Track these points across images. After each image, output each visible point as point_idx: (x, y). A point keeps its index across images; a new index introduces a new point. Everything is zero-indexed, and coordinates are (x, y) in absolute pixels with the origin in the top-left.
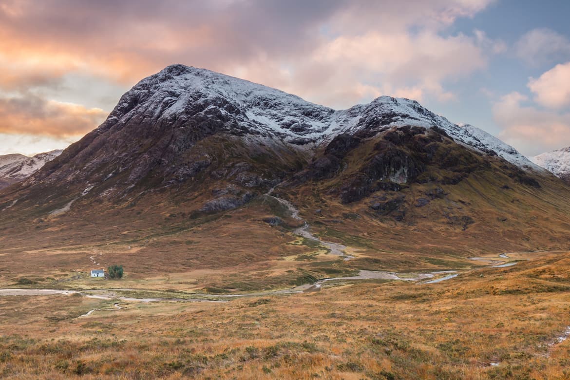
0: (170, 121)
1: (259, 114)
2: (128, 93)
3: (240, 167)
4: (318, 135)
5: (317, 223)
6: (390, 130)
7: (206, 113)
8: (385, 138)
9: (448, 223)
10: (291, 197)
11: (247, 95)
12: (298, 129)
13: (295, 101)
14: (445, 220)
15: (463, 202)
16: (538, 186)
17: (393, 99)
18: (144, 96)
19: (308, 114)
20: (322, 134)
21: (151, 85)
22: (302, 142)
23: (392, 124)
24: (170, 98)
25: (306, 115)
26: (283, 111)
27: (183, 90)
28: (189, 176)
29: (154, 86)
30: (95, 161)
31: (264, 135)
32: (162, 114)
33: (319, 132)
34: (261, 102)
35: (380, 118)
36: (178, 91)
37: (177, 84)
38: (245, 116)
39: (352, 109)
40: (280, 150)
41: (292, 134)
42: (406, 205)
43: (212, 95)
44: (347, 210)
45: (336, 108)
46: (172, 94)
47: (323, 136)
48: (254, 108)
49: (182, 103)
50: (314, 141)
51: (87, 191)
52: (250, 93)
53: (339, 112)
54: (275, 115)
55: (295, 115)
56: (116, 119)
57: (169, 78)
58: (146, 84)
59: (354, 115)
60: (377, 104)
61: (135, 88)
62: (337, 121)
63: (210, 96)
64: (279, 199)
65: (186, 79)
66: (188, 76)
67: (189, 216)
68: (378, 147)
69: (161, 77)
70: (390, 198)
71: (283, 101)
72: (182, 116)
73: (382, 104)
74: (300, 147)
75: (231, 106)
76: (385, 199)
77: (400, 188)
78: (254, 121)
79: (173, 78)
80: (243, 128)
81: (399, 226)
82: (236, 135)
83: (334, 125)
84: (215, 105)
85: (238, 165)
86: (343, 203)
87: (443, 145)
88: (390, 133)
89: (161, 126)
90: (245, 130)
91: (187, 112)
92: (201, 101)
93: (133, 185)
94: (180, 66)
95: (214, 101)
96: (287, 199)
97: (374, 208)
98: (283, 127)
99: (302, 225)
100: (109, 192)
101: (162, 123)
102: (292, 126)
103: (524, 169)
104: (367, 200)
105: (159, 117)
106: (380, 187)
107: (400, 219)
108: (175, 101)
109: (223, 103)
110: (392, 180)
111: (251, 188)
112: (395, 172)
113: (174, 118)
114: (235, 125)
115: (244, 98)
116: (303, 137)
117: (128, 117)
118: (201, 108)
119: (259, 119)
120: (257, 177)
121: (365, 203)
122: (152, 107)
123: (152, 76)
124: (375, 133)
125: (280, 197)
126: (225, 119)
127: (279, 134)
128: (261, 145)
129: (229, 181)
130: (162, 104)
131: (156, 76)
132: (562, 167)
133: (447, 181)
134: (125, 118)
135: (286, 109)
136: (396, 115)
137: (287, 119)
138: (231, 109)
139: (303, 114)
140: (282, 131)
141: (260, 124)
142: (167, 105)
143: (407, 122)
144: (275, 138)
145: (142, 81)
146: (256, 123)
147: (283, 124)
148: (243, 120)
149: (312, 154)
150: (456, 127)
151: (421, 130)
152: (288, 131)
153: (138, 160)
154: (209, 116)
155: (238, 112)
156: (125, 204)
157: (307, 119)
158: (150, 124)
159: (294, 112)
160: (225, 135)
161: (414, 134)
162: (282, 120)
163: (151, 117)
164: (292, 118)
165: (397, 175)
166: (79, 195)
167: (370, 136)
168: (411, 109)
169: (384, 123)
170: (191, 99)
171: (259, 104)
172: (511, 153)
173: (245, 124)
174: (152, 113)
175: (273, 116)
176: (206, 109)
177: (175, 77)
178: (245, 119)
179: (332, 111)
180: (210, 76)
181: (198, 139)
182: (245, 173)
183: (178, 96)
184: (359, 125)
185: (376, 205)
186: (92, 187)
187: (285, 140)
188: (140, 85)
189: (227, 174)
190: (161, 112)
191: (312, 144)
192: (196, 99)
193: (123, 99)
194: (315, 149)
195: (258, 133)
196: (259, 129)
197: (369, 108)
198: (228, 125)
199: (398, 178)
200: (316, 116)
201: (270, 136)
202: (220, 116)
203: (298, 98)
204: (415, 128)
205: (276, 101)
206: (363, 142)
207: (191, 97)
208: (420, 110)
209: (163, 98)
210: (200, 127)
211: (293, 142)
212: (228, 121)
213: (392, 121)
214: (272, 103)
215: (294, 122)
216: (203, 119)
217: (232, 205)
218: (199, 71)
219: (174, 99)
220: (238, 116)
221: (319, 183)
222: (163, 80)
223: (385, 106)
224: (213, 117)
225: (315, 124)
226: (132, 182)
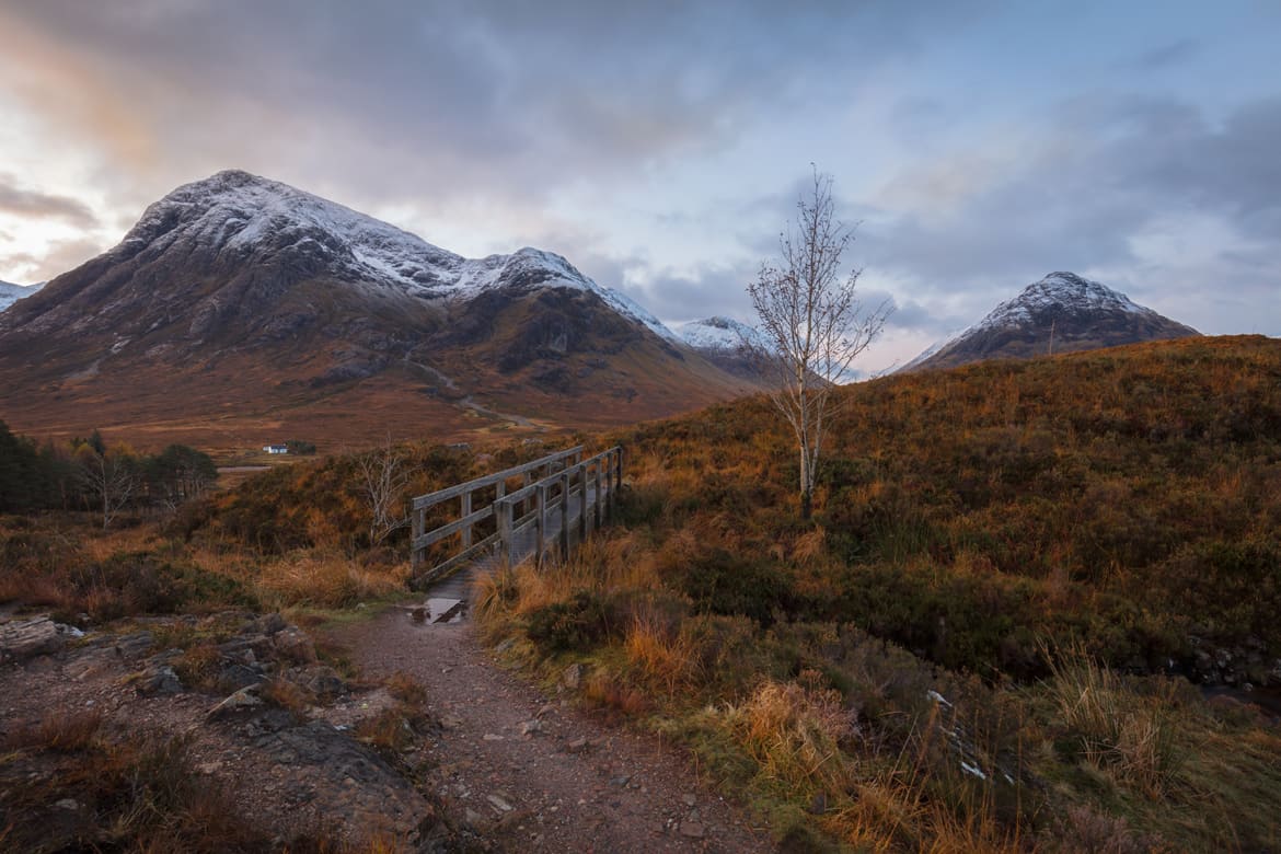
0: (242, 253)
1: (369, 255)
2: (159, 204)
3: (362, 323)
4: (448, 288)
5: (480, 394)
6: (544, 289)
7: (300, 247)
8: (539, 298)
9: (612, 395)
10: (438, 363)
11: (350, 227)
12: (422, 279)
13: (415, 242)
14: (609, 392)
15: (623, 374)
16: (683, 360)
17: (541, 253)
18: (188, 212)
19: (433, 261)
20: (453, 287)
21: (199, 197)
22: (429, 296)
23: (545, 282)
24: (236, 220)
25: (430, 262)
26: (401, 254)
27: (255, 210)
28: (290, 332)
29: (204, 198)
30: (119, 302)
31: (382, 284)
32: (226, 242)
33: (448, 284)
34: (370, 239)
35: (530, 274)
36: (248, 211)
37: (241, 199)
38: (351, 254)
39: (488, 259)
40: (406, 305)
41: (417, 285)
42: (569, 376)
43: (304, 224)
44: (507, 380)
45: (467, 256)
46: (239, 214)
47: (454, 290)
48: (361, 246)
49: (257, 230)
50: (445, 296)
51: (118, 347)
52: (355, 224)
53: (472, 261)
54: (391, 258)
55: (417, 261)
56: (141, 242)
57: (227, 189)
58: (190, 195)
59: (491, 268)
60: (522, 255)
61: (169, 198)
62: (470, 273)
63: (302, 223)
64: (422, 366)
65: (254, 194)
66: (256, 189)
67: (310, 384)
68: (532, 309)
69: (213, 185)
70: (551, 368)
71: (400, 240)
72: (260, 248)
73: (528, 257)
74: (429, 302)
75: (333, 240)
76: (545, 368)
77: (561, 357)
78: (364, 263)
79: (231, 190)
80: (353, 272)
81: (565, 399)
82: (346, 281)
83: (466, 278)
84: (311, 237)
85: (358, 320)
86: (501, 372)
87: (599, 310)
88: (545, 294)
89: (227, 259)
90: (356, 275)
91: (268, 242)
92: (289, 229)
93: (200, 342)
94: (243, 173)
95: (309, 232)
96: (432, 365)
97: (537, 379)
98: (403, 275)
99: (464, 397)
100: (161, 349)
101: (228, 255)
102: (415, 275)
103: (668, 341)
104: (527, 369)
105: (221, 246)
106: (540, 354)
107: (564, 390)
108: (246, 225)
109: (322, 235)
110: (552, 347)
111: (383, 351)
112: (554, 338)
113: (249, 249)
114: (342, 267)
115: (346, 231)
116: (430, 289)
117: (165, 241)
118: (292, 239)
119: (371, 261)
120: (387, 338)
121: (526, 373)
122: (209, 229)
123: (199, 183)
124: (526, 292)
125: (422, 362)
126: (327, 258)
127: (399, 283)
128: (381, 296)
129: (350, 340)
130: (224, 227)
131: (205, 184)
132: (699, 340)
133: (607, 351)
134: (161, 243)
135: (405, 252)
136: (549, 273)
137: (407, 265)
138: (334, 244)
139: (427, 259)
140: (404, 279)
141: (374, 269)
142: (234, 229)
143: (561, 282)
144: (395, 288)
145: (182, 188)
146: (368, 266)
147: (403, 271)
148: (350, 262)
149: (446, 312)
150: (603, 291)
151: (578, 292)
152: (410, 281)
153: (199, 306)
154: (305, 252)
155: (343, 250)
156: (196, 367)
157: (432, 266)
158: (209, 255)
159: (415, 257)
160: (330, 280)
161: (570, 296)
162: (400, 265)
163: (209, 245)
164: (413, 264)
165: (556, 343)
166: (107, 353)
167: (521, 295)
168: (560, 267)
169: (536, 281)
170: (272, 225)
171: (367, 241)
172: (654, 323)
173: (355, 267)
174: (210, 240)
175: (389, 259)
176: (299, 242)
177: (236, 189)
178: (353, 260)
179: (462, 260)
180: (292, 194)
181: (292, 281)
182: (371, 331)
183: (248, 218)
184: (500, 280)
185: (539, 374)
186: (127, 342)
187: (408, 292)
188: (180, 195)
189: (345, 332)
190: (225, 240)
191: (442, 299)
192: (280, 227)
193: (151, 212)
194: (447, 306)
195: (374, 280)
196: (373, 275)
197: (514, 261)
198: (333, 266)
199: (558, 346)
200: (443, 264)
201: (390, 285)
202: (321, 253)
203: (418, 239)
204: (571, 289)
205: (391, 239)
206: (515, 302)
207: (273, 222)
208: (569, 268)
209: (226, 219)
210: (294, 266)
211: (418, 295)
212: (332, 260)
213: (544, 279)
214: (385, 242)
215: (417, 270)
216: (296, 256)
217: (364, 371)
218: (274, 185)
219: (243, 221)
220: (343, 256)
221: (467, 348)
222: (217, 191)
223: (533, 260)
224: (311, 254)
225: (443, 275)
226: (197, 337)
